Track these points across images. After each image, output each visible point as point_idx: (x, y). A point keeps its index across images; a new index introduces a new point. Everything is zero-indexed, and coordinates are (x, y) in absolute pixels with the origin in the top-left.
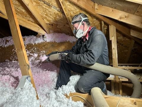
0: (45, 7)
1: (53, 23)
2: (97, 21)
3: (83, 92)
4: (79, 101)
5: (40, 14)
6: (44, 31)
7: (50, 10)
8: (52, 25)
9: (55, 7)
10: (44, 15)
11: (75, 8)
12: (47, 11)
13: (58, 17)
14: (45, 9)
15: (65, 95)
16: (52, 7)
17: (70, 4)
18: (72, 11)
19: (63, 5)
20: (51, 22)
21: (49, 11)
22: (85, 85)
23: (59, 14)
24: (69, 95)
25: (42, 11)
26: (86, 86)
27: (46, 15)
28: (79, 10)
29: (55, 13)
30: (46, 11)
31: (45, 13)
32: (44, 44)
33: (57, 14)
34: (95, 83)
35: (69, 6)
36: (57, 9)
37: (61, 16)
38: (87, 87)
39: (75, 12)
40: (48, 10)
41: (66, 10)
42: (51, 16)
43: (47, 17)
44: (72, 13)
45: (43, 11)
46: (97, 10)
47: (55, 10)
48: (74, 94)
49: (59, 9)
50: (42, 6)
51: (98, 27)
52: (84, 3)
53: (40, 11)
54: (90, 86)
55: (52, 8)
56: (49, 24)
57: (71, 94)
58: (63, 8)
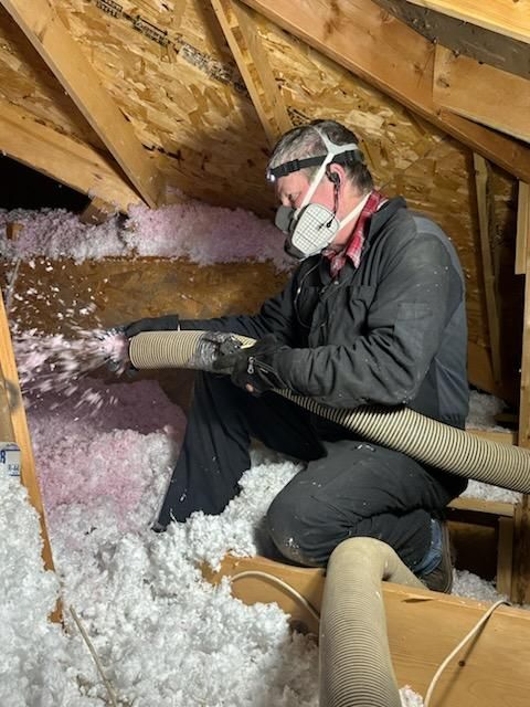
0: (137, 51)
1: (185, 147)
2: (452, 149)
3: (296, 555)
4: (267, 601)
5: (111, 87)
6: (127, 190)
7: (168, 69)
8: (178, 156)
9: (196, 52)
10: (134, 97)
11: (319, 65)
12: (150, 73)
13: (212, 114)
14: (139, 64)
15: (197, 566)
16: (182, 52)
17: (285, 43)
18: (296, 84)
19: (243, 50)
20: (174, 137)
21: (163, 76)
22: (304, 519)
23: (222, 95)
24: (218, 568)
25: (122, 73)
26: (310, 527)
27: (146, 95)
28: (339, 78)
29: (194, 88)
30: (142, 72)
31: (141, 87)
32: (125, 270)
33: (210, 93)
34: (368, 513)
35: (278, 54)
36: (211, 64)
37: (232, 107)
38: (313, 531)
39: (314, 89)
40: (154, 67)
41: (257, 79)
42: (170, 105)
43: (151, 111)
44: (296, 94)
45: (128, 74)
46: (448, 90)
47: (196, 69)
48: (245, 563)
49: (219, 65)
50: (119, 43)
51: (458, 186)
52: (367, 41)
53: (108, 71)
54: (336, 526)
55: (179, 58)
56: (161, 150)
57: (230, 562)
58: (243, 63)
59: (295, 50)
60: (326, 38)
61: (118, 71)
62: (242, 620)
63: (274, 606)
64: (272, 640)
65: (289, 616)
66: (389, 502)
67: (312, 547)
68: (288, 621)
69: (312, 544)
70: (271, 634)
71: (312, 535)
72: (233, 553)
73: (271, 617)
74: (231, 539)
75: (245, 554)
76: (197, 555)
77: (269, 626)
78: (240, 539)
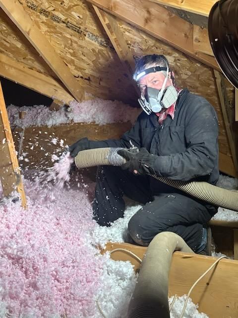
0: (69, 36)
1: (91, 75)
2: (205, 69)
5: (59, 52)
7: (81, 43)
8: (89, 79)
9: (93, 35)
10: (69, 56)
11: (145, 37)
12: (75, 45)
13: (101, 60)
14: (70, 42)
15: (96, 247)
16: (87, 35)
17: (130, 29)
18: (136, 45)
19: (112, 33)
20: (87, 71)
21: (80, 46)
23: (105, 52)
24: (105, 248)
25: (63, 46)
27: (73, 55)
28: (154, 41)
29: (93, 50)
30: (71, 45)
31: (71, 51)
33: (100, 52)
34: (171, 224)
35: (127, 33)
36: (99, 39)
37: (110, 57)
38: (147, 232)
39: (144, 47)
40: (76, 43)
41: (118, 45)
42: (84, 58)
43: (76, 61)
44: (136, 49)
45: (65, 46)
46: (199, 44)
47: (93, 42)
48: (116, 245)
49: (103, 40)
50: (61, 33)
51: (210, 84)
52: (163, 25)
53: (57, 45)
55: (86, 38)
56: (82, 77)
57: (110, 246)
58: (112, 38)
59: (134, 31)
60: (145, 25)
61: (61, 45)
62: (114, 268)
63: (128, 262)
64: (126, 276)
65: (134, 266)
66: (181, 220)
67: (146, 238)
68: (133, 268)
69: (147, 237)
70: (126, 273)
71: (146, 233)
72: (111, 241)
73: (126, 266)
74: (110, 236)
75: (116, 242)
76: (96, 243)
77: (125, 270)
78: (114, 235)
